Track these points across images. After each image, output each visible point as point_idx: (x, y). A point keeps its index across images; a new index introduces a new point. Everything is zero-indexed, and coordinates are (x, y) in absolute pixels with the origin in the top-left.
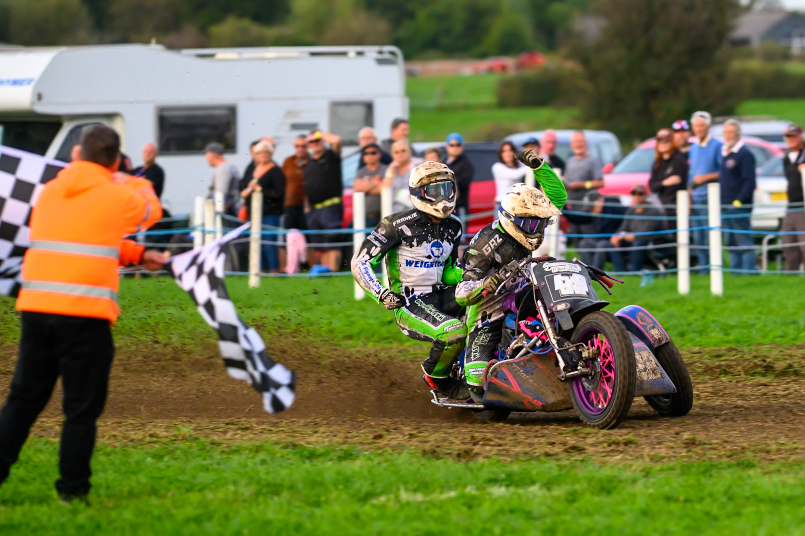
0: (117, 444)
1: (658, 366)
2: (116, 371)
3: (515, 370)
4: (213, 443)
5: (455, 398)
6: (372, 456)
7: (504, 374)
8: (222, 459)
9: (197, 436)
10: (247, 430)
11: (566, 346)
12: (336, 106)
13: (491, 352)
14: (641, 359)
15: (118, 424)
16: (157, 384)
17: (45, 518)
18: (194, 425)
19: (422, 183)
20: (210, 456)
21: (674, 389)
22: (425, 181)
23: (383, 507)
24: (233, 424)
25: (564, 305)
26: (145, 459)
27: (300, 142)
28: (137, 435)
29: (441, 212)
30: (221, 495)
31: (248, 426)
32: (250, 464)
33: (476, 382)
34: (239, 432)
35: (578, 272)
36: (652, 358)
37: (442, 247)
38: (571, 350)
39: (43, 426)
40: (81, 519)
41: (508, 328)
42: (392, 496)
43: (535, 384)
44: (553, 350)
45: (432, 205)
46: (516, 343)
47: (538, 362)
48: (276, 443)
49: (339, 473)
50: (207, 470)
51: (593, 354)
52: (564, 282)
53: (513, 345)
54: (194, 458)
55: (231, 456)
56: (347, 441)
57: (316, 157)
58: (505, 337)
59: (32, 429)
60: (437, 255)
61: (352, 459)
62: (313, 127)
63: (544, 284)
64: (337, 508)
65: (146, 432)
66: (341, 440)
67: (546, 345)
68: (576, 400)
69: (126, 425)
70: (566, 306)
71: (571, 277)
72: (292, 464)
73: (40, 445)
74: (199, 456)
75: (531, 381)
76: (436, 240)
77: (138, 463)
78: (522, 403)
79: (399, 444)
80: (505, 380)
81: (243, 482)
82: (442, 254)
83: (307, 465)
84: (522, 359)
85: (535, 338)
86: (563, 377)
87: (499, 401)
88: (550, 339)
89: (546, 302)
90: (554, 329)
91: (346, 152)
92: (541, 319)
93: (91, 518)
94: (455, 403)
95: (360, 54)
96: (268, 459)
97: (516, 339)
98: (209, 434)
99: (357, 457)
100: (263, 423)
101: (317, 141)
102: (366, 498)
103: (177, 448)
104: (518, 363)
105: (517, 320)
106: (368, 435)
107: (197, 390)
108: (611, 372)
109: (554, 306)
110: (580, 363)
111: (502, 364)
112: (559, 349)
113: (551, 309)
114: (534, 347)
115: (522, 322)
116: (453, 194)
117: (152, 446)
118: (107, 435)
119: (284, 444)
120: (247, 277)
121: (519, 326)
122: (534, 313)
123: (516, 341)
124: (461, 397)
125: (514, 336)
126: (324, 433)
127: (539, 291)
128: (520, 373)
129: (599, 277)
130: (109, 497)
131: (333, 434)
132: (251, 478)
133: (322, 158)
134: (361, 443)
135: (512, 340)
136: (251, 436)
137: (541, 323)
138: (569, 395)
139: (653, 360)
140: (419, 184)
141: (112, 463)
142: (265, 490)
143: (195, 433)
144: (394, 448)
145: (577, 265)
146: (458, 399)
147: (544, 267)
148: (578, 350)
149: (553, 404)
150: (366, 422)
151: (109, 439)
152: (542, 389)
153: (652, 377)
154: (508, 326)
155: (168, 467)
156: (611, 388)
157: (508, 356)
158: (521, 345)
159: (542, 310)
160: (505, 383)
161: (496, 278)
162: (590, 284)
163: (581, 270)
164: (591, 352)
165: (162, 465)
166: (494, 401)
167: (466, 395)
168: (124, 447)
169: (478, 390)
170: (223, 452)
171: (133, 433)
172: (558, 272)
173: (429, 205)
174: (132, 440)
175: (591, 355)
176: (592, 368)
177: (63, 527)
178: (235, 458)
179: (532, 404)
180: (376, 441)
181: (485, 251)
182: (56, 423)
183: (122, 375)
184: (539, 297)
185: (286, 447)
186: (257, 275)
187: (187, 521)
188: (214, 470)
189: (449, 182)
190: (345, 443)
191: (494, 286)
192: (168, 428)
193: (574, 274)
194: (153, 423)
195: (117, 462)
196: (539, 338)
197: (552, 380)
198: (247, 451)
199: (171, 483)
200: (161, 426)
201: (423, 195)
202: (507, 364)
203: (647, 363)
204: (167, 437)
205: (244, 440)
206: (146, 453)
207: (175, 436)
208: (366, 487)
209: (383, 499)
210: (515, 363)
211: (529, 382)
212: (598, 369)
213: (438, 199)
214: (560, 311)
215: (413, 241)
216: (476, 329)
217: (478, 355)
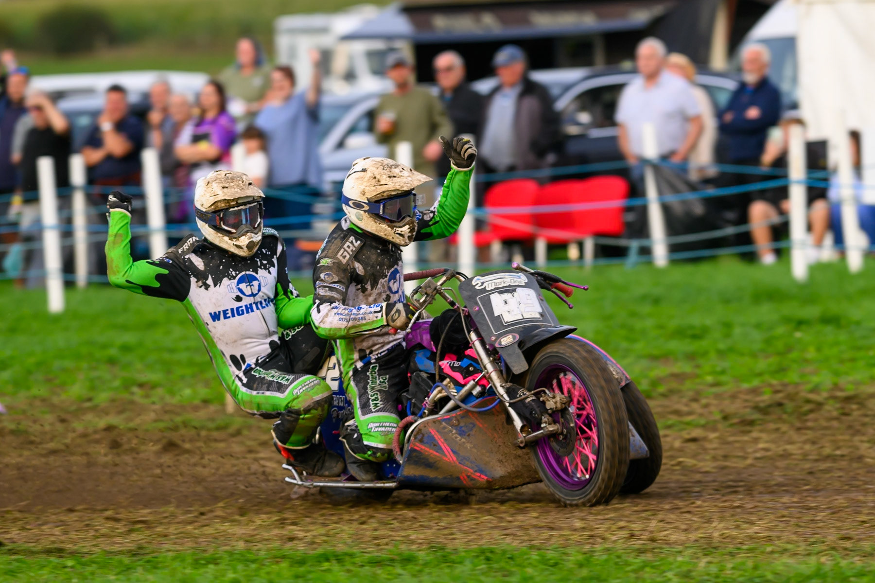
3: (446, 430)
5: (318, 474)
7: (432, 437)
11: (520, 396)
19: (215, 207)
22: (221, 206)
25: (510, 336)
33: (382, 442)
35: (524, 284)
37: (255, 279)
38: (529, 400)
41: (421, 371)
43: (475, 450)
44: (502, 403)
45: (231, 239)
46: (440, 392)
47: (477, 418)
51: (562, 403)
52: (506, 303)
53: (436, 394)
60: (250, 293)
63: (477, 309)
67: (489, 393)
70: (514, 338)
71: (515, 294)
75: (468, 446)
78: (458, 478)
80: (434, 445)
82: (259, 290)
84: (450, 416)
85: (472, 383)
86: (522, 442)
87: (422, 477)
88: (495, 386)
89: (483, 334)
90: (500, 372)
92: (478, 358)
97: (438, 386)
104: (446, 421)
105: (435, 359)
108: (591, 430)
109: (496, 340)
110: (545, 418)
111: (427, 422)
112: (512, 401)
113: (491, 344)
114: (467, 397)
115: (445, 362)
121: (441, 369)
122: (466, 350)
123: (439, 388)
124: (327, 473)
125: (433, 382)
127: (471, 317)
128: (453, 434)
129: (552, 286)
135: (432, 389)
140: (210, 207)
145: (521, 274)
146: (321, 476)
147: (474, 283)
148: (539, 399)
149: (501, 479)
152: (484, 457)
154: (421, 367)
156: (593, 453)
157: (426, 411)
158: (448, 394)
159: (478, 346)
160: (435, 450)
162: (541, 299)
163: (526, 281)
164: (559, 401)
166: (415, 476)
172: (496, 289)
173: (226, 238)
175: (559, 405)
176: (563, 423)
179: (473, 479)
184: (472, 325)
193: (518, 289)
196: (477, 384)
201: (218, 224)
202: (432, 423)
210: (442, 421)
211: (466, 448)
212: (572, 425)
213: (240, 229)
214: (506, 347)
215: (207, 279)
216: (355, 371)
217: (380, 404)
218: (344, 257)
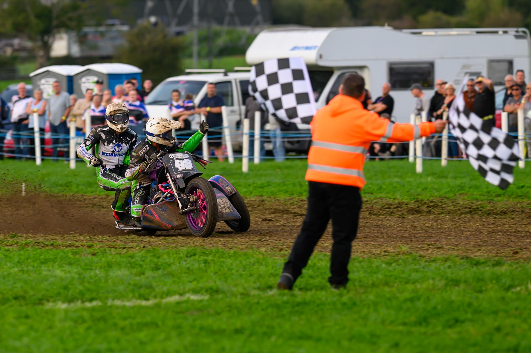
0: (365, 256)
1: (231, 206)
2: (363, 214)
3: (157, 209)
4: (420, 256)
5: (128, 225)
6: (512, 264)
7: (151, 211)
8: (426, 265)
9: (411, 252)
10: (440, 249)
11: (182, 196)
12: (491, 62)
13: (145, 200)
14: (222, 202)
15: (366, 245)
16: (388, 222)
17: (324, 299)
18: (410, 246)
19: (111, 114)
20: (419, 263)
21: (240, 217)
22: (113, 113)
23: (519, 293)
24: (432, 245)
25: (180, 175)
26: (381, 265)
27: (470, 83)
28: (377, 251)
29: (120, 129)
30: (425, 285)
31: (441, 246)
32: (442, 268)
33: (136, 215)
34: (436, 249)
36: (228, 201)
37: (121, 146)
38: (185, 197)
39: (323, 245)
40: (345, 299)
41: (153, 188)
42: (523, 287)
43: (168, 216)
44: (176, 199)
45: (115, 126)
46: (157, 196)
47: (169, 205)
48: (457, 256)
49: (493, 274)
50: (417, 271)
51: (195, 199)
52: (180, 163)
53: (156, 196)
54: (410, 265)
55: (431, 264)
56: (497, 255)
57: (481, 91)
58: (152, 193)
59: (316, 247)
60: (118, 150)
61: (500, 266)
62: (478, 74)
63: (170, 165)
64: (492, 294)
65: (382, 249)
66: (494, 255)
67: (172, 196)
68: (188, 223)
69: (370, 246)
70: (181, 175)
71: (184, 161)
72: (466, 268)
73: (321, 257)
74: (412, 263)
75: (165, 215)
76: (118, 143)
77: (377, 267)
78: (161, 226)
79: (527, 257)
80: (152, 214)
81: (438, 278)
82: (121, 150)
83: (475, 269)
84: (160, 203)
85: (167, 192)
86: (181, 212)
87: (149, 226)
88: (174, 193)
89: (171, 174)
90: (176, 188)
91: (497, 89)
93: (351, 299)
94: (128, 227)
95: (505, 32)
96: (452, 266)
97: (157, 193)
98: (419, 251)
99: (504, 264)
100: (450, 244)
101: (480, 82)
102: (508, 288)
103: (400, 259)
104: (158, 206)
105: (157, 184)
106: (510, 252)
107: (412, 225)
108: (205, 210)
109: (175, 176)
110: (189, 204)
111: (150, 206)
112: (179, 198)
113: (174, 178)
114: (166, 197)
115: (160, 185)
116: (127, 120)
117: (385, 257)
118: (359, 251)
119: (461, 257)
120: (440, 160)
121: (158, 187)
122: (166, 180)
123: (157, 194)
124: (130, 224)
125: (156, 192)
126: (484, 250)
127: (168, 168)
128: (160, 211)
129: (198, 160)
130: (361, 286)
131: (489, 251)
132: (442, 276)
133: (483, 92)
134: (505, 256)
135: (155, 194)
136: (443, 252)
137: (169, 184)
138: (185, 221)
139: (228, 202)
140: (110, 114)
141: (363, 267)
142: (450, 283)
143: (410, 250)
144: (525, 260)
145: (186, 154)
147: (169, 156)
148: (188, 197)
149: (177, 226)
150: (509, 244)
151: (360, 253)
152: (171, 219)
153: (228, 211)
155: (395, 269)
156: (205, 219)
157: (153, 202)
158: (160, 196)
159: (169, 178)
160: (152, 216)
161: (145, 163)
162: (193, 164)
163: (188, 157)
165: (391, 268)
166: (147, 225)
167: (133, 223)
168: (369, 258)
169: (137, 219)
170: (426, 261)
171: (374, 250)
172: (177, 158)
173: (114, 125)
174: (374, 254)
175: (194, 200)
176: (195, 207)
177: (334, 304)
178: (433, 265)
179: (166, 226)
180: (515, 255)
181: (140, 154)
182: (330, 244)
183: (368, 216)
184: (168, 172)
185: (462, 258)
186: (445, 159)
187: (406, 300)
188: (421, 271)
189: (125, 114)
190: (496, 256)
191: (144, 167)
192: (394, 247)
193: (185, 159)
194: (386, 245)
195: (365, 266)
196: (169, 193)
197: (176, 214)
198: (440, 261)
199: (396, 279)
200: (391, 246)
201: (111, 120)
202: (153, 206)
203: (225, 204)
204: (394, 253)
205: (439, 254)
206: (382, 261)
207: (399, 252)
208: (508, 282)
209: (518, 289)
210: (157, 206)
211: (164, 215)
212: (198, 208)
213: (119, 122)
214: (178, 178)
215: (105, 142)
216: (136, 189)
217: (138, 201)
218: (141, 153)
